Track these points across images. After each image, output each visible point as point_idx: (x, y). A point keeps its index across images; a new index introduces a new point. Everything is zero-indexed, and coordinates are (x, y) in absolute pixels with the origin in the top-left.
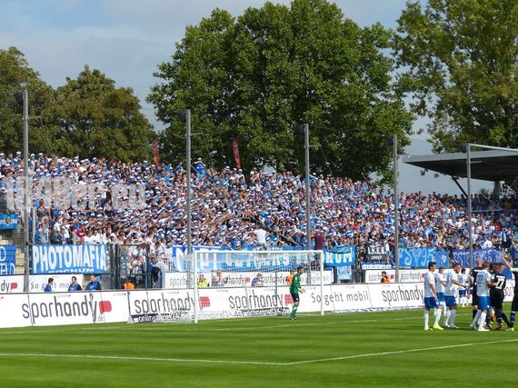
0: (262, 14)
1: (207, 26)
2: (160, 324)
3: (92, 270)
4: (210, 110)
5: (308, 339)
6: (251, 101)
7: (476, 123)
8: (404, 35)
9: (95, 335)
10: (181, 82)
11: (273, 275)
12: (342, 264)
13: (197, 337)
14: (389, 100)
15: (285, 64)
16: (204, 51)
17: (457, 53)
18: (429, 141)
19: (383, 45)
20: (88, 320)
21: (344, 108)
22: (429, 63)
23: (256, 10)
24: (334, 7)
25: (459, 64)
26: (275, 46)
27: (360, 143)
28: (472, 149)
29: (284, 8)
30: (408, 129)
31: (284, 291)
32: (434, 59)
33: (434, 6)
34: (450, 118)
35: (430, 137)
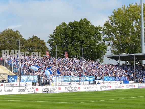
0: (73, 23)
1: (61, 26)
2: (49, 94)
3: (34, 81)
4: (61, 45)
5: (83, 97)
6: (71, 43)
7: (121, 48)
8: (105, 28)
9: (35, 96)
10: (55, 39)
11: (75, 82)
12: (91, 80)
13: (57, 97)
14: (102, 43)
15: (78, 35)
16: (60, 32)
17: (117, 32)
18: (111, 52)
19: (100, 30)
20: (33, 92)
21: (91, 45)
22: (111, 35)
23: (72, 23)
24: (89, 22)
25: (117, 35)
26: (76, 31)
27: (95, 53)
28: (120, 54)
29: (78, 22)
30: (106, 49)
31: (78, 86)
32: (112, 34)
33: (112, 22)
34: (115, 47)
35: (111, 51)
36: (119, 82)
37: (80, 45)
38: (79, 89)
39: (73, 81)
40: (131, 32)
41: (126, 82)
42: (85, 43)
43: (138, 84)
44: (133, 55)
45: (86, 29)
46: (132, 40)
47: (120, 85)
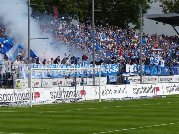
2: (12, 108)
18: (161, 6)
27: (123, 8)
31: (80, 89)
35: (161, 4)
38: (83, 97)
39: (69, 77)
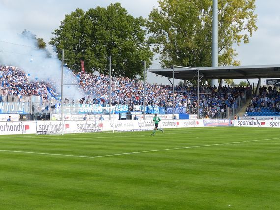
0: (96, 11)
1: (74, 15)
2: (49, 135)
3: (22, 113)
4: (74, 48)
6: (90, 45)
7: (178, 57)
8: (152, 21)
10: (63, 37)
11: (95, 115)
12: (123, 112)
14: (144, 47)
15: (104, 32)
16: (72, 25)
17: (172, 29)
18: (160, 63)
19: (143, 25)
20: (20, 133)
21: (126, 49)
22: (161, 33)
23: (93, 10)
24: (124, 9)
25: (172, 33)
26: (100, 24)
27: (132, 64)
28: (175, 67)
29: (104, 9)
30: (151, 59)
31: (99, 122)
32: (162, 31)
33: (163, 10)
34: (168, 54)
35: (160, 61)
36: (171, 115)
37: (107, 50)
38: (101, 128)
39: (91, 113)
40: (195, 29)
41: (183, 116)
42: (116, 46)
43: (204, 121)
44: (197, 70)
45: (119, 22)
46: (196, 43)
47: (173, 121)
